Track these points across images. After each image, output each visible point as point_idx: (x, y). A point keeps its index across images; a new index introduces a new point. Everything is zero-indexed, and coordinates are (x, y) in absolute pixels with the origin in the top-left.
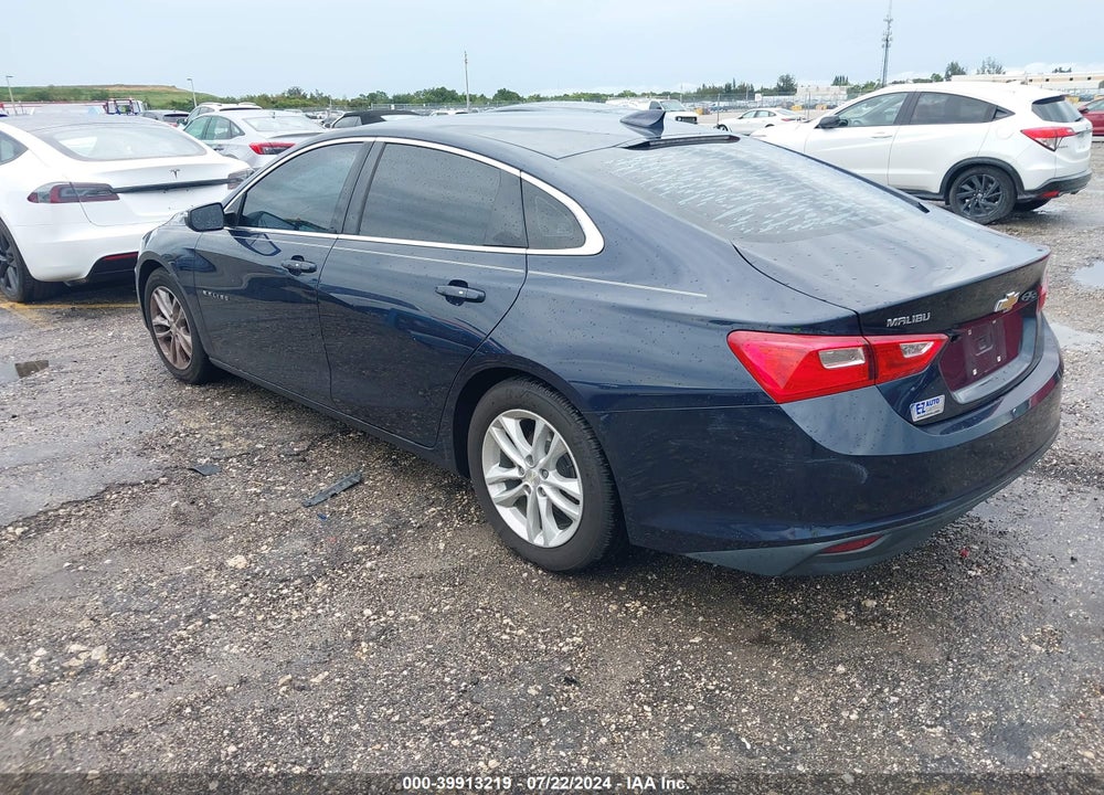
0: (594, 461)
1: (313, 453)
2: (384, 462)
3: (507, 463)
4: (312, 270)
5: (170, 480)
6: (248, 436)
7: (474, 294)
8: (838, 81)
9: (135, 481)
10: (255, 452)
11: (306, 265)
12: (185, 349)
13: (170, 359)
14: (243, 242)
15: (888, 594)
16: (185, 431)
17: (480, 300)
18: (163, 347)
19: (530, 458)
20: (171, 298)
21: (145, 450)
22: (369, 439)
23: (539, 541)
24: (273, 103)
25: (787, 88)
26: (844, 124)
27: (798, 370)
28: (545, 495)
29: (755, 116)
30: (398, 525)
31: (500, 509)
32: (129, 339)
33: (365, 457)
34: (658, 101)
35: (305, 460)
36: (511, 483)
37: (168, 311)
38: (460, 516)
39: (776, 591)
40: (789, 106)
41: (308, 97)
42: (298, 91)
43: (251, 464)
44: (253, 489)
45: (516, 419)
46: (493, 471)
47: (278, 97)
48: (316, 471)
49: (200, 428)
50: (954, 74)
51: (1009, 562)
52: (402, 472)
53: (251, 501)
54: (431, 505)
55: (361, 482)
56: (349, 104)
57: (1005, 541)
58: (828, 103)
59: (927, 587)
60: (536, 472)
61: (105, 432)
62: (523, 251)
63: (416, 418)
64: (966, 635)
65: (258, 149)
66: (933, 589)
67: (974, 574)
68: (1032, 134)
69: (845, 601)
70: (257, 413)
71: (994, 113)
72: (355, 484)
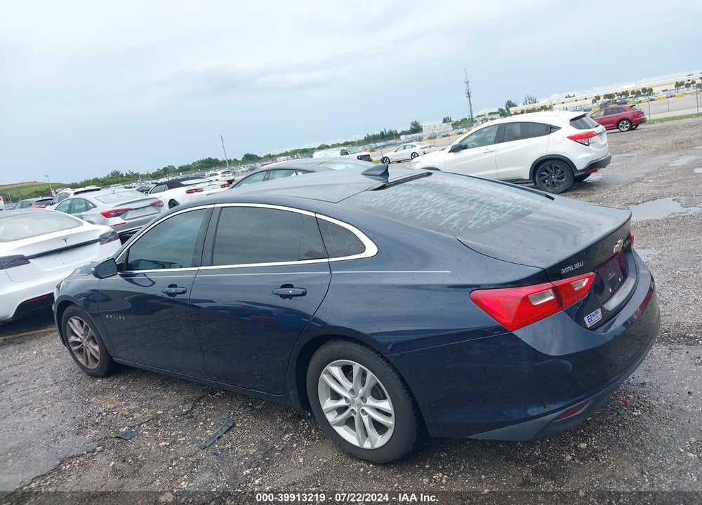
0: (398, 385)
1: (197, 411)
2: (244, 409)
3: (336, 396)
4: (184, 292)
5: (104, 448)
6: (150, 407)
7: (299, 291)
8: (446, 120)
9: (79, 453)
10: (158, 417)
11: (180, 290)
12: (94, 355)
13: (84, 363)
14: (131, 281)
15: (591, 437)
16: (105, 411)
17: (304, 294)
18: (78, 356)
19: (352, 391)
20: (81, 323)
21: (80, 430)
22: (230, 395)
23: (367, 445)
24: (102, 182)
25: (416, 129)
26: (465, 147)
27: (519, 310)
28: (367, 414)
29: (404, 149)
30: (268, 452)
31: (336, 428)
32: (49, 354)
33: (231, 408)
34: (345, 148)
35: (192, 417)
36: (341, 410)
37: (80, 332)
38: (306, 436)
39: (523, 448)
40: (420, 139)
41: (124, 175)
42: (118, 173)
43: (157, 425)
44: (164, 443)
45: (339, 366)
46: (328, 404)
47: (105, 179)
48: (202, 423)
49: (115, 407)
50: (511, 107)
51: (654, 402)
52: (258, 414)
53: (164, 451)
54: (285, 433)
55: (234, 425)
56: (151, 176)
57: (646, 389)
58: (443, 134)
59: (612, 428)
60: (357, 399)
61: (50, 421)
62: (326, 260)
63: (258, 375)
64: (646, 455)
65: (107, 215)
66: (617, 428)
67: (637, 414)
68: (574, 138)
69: (567, 447)
70: (152, 390)
71: (550, 129)
72: (231, 428)
